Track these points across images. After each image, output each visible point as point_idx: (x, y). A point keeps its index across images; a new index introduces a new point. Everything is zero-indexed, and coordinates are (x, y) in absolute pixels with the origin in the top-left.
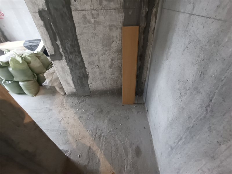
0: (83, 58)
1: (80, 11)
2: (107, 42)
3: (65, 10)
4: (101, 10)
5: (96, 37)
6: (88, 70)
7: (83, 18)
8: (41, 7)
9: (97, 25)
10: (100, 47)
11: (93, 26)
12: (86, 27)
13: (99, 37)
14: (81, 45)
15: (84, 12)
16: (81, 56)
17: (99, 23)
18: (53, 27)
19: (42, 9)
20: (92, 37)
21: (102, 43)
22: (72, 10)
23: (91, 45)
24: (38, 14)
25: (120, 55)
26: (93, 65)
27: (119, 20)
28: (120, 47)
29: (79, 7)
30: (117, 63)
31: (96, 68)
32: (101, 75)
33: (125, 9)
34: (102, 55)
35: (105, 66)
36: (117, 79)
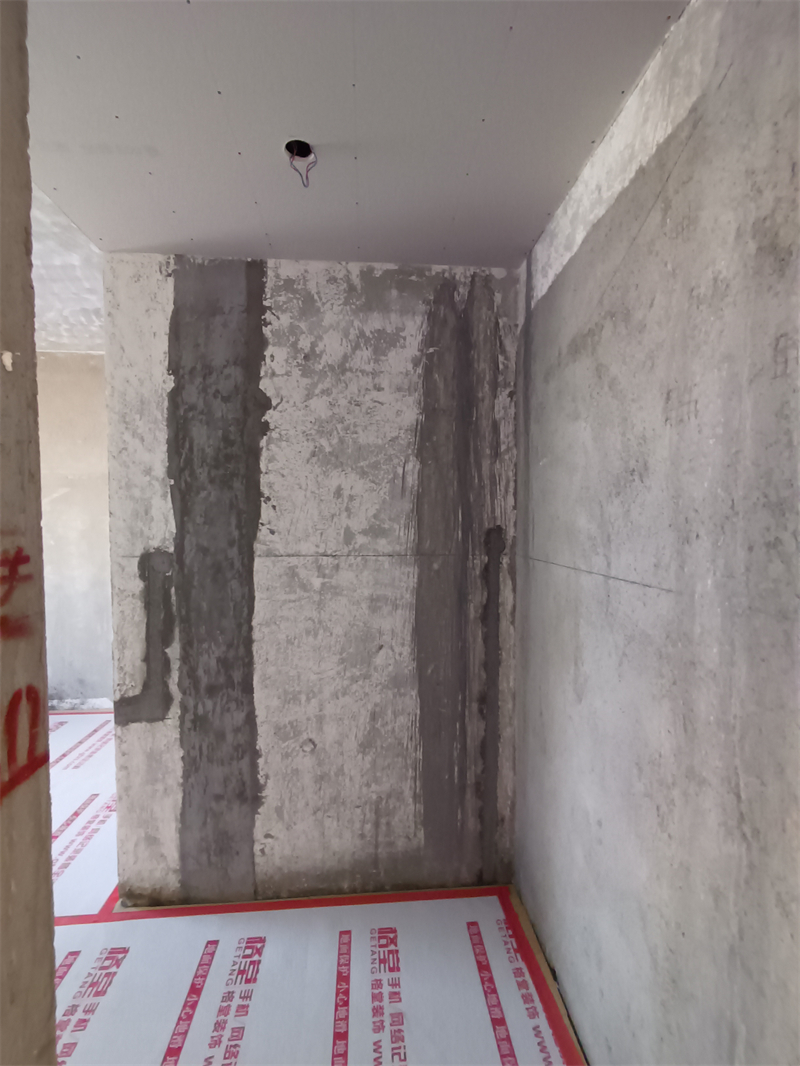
0: (257, 713)
1: (281, 556)
2: (361, 650)
3: (234, 552)
4: (348, 556)
5: (321, 631)
6: (266, 762)
7: (287, 575)
8: (155, 543)
9: (329, 596)
10: (330, 666)
11: (316, 598)
12: (290, 601)
13: (331, 634)
14: (260, 661)
15: (294, 561)
16: (251, 702)
17: (336, 591)
18: (174, 598)
19: (158, 550)
20: (308, 632)
22: (258, 553)
23: (300, 658)
24: (135, 562)
25: (404, 695)
26: (292, 738)
27: (403, 584)
28: (407, 667)
29: (280, 548)
30: (393, 729)
31: (301, 753)
32: (320, 789)
33: (421, 555)
34: (335, 696)
35: (344, 744)
36: (391, 807)
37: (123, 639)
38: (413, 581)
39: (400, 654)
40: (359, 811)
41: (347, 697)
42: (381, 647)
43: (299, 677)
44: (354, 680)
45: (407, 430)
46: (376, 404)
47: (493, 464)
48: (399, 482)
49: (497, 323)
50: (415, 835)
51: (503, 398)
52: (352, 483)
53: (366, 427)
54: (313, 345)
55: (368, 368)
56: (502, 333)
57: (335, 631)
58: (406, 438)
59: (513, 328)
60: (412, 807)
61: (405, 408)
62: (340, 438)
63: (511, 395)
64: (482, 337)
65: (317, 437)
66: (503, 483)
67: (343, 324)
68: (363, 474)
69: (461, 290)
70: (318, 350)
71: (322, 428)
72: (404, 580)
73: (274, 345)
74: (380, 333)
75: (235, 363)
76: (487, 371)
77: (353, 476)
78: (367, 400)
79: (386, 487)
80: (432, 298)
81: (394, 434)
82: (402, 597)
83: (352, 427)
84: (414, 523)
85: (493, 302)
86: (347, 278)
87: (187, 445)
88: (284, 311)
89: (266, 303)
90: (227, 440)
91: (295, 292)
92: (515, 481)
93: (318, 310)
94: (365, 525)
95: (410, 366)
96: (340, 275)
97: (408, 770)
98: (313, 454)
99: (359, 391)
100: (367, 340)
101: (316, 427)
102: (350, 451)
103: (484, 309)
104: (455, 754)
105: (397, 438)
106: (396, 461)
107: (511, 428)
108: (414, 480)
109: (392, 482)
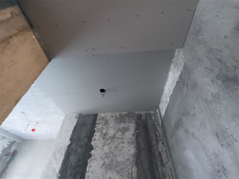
45: (132, 156)
46: (123, 148)
47: (162, 169)
48: (130, 176)
49: (154, 124)
52: (115, 176)
53: (119, 155)
54: (107, 132)
55: (120, 137)
56: (156, 126)
58: (132, 159)
59: (159, 125)
61: (131, 149)
62: (111, 159)
63: (163, 143)
64: (151, 127)
65: (104, 159)
66: (168, 176)
67: (114, 126)
68: (118, 172)
69: (143, 117)
70: (107, 133)
71: (107, 156)
73: (97, 132)
74: (124, 128)
75: (86, 137)
76: (154, 137)
77: (115, 173)
78: (120, 146)
80: (136, 119)
81: (128, 157)
83: (115, 155)
85: (152, 119)
86: (116, 116)
87: (68, 161)
88: (100, 124)
89: (96, 122)
90: (79, 160)
91: (103, 120)
92: (172, 176)
93: (108, 123)
95: (132, 136)
96: (114, 115)
98: (103, 165)
99: (118, 144)
100: (120, 130)
101: (105, 155)
102: (114, 163)
103: (150, 121)
105: (129, 158)
106: (129, 167)
107: (165, 155)
108: (135, 175)
109: (128, 176)
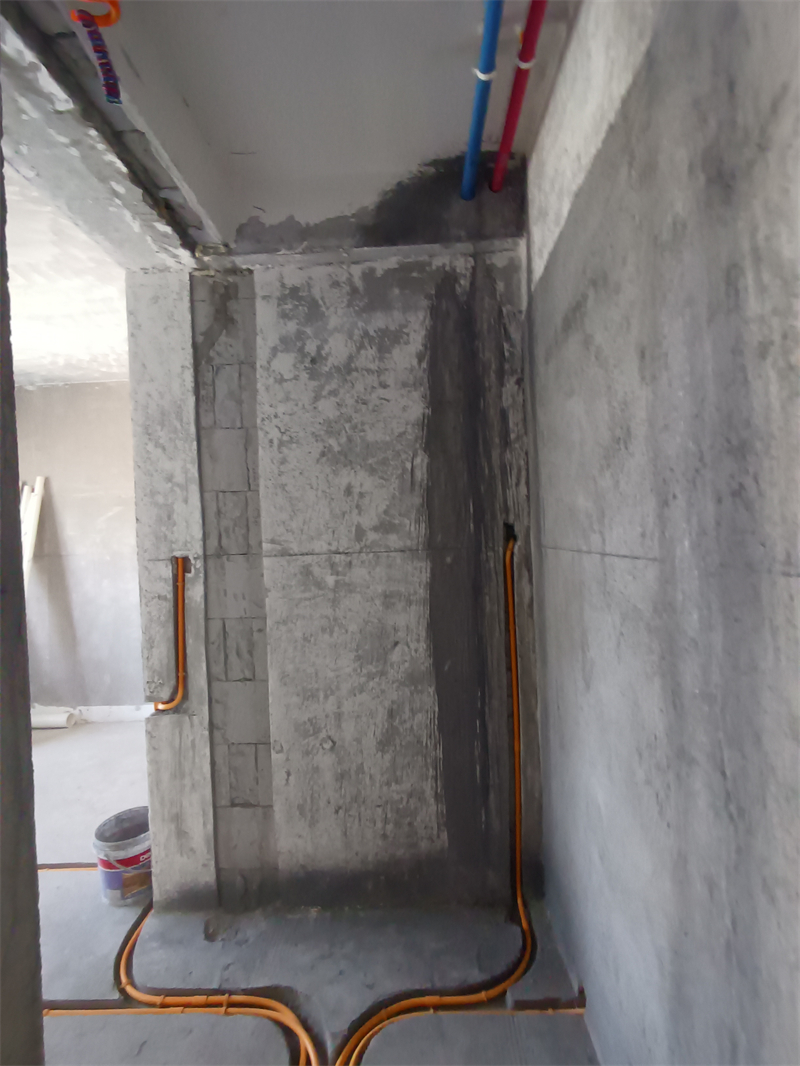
1: (296, 555)
2: (376, 647)
4: (360, 552)
6: (287, 759)
7: (301, 573)
8: (178, 546)
9: (342, 594)
10: (347, 663)
11: (331, 595)
12: (306, 599)
13: (347, 631)
15: (308, 559)
17: (350, 588)
20: (323, 630)
21: (357, 651)
22: (274, 553)
23: (317, 655)
25: (421, 692)
26: (311, 736)
27: (415, 579)
28: (423, 663)
29: (295, 548)
30: (412, 726)
31: (321, 750)
32: (341, 788)
33: (433, 549)
34: (353, 693)
35: (363, 742)
36: (412, 807)
37: (150, 638)
38: (425, 576)
39: (416, 651)
40: (380, 810)
41: (364, 694)
42: (396, 644)
43: (316, 674)
44: (370, 677)
45: (413, 425)
46: (383, 401)
47: (502, 455)
48: (408, 477)
49: (501, 311)
50: (438, 836)
51: (510, 385)
52: (362, 480)
53: (373, 425)
54: (319, 348)
55: (373, 367)
56: (506, 321)
57: (350, 629)
58: (412, 433)
59: (517, 315)
60: (433, 808)
61: (410, 403)
62: (347, 437)
63: (519, 382)
64: (485, 326)
65: (324, 437)
66: (514, 472)
67: (347, 326)
68: (372, 471)
69: (462, 282)
70: (323, 353)
71: (331, 428)
72: (416, 575)
73: (282, 352)
74: (384, 333)
76: (493, 360)
77: (362, 475)
78: (374, 398)
79: (395, 483)
80: (433, 292)
81: (402, 430)
82: (415, 593)
83: (359, 426)
84: (424, 518)
85: (495, 289)
86: (350, 281)
88: (290, 319)
91: (300, 299)
92: (527, 470)
93: (323, 314)
94: (375, 521)
95: (415, 362)
96: (344, 278)
97: (428, 769)
98: (323, 454)
99: (365, 389)
100: (371, 340)
101: (324, 428)
102: (358, 449)
103: (487, 299)
104: (476, 753)
105: (404, 433)
106: (404, 456)
107: (520, 416)
108: (423, 474)
109: (401, 477)
